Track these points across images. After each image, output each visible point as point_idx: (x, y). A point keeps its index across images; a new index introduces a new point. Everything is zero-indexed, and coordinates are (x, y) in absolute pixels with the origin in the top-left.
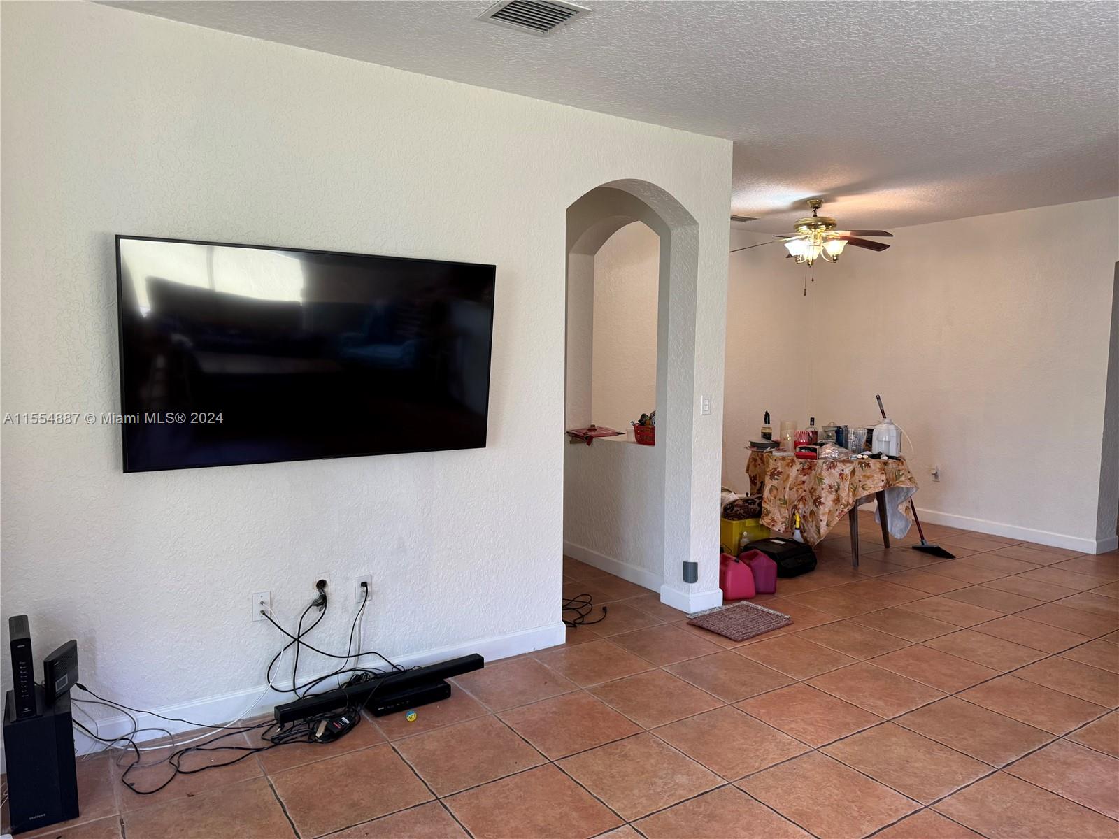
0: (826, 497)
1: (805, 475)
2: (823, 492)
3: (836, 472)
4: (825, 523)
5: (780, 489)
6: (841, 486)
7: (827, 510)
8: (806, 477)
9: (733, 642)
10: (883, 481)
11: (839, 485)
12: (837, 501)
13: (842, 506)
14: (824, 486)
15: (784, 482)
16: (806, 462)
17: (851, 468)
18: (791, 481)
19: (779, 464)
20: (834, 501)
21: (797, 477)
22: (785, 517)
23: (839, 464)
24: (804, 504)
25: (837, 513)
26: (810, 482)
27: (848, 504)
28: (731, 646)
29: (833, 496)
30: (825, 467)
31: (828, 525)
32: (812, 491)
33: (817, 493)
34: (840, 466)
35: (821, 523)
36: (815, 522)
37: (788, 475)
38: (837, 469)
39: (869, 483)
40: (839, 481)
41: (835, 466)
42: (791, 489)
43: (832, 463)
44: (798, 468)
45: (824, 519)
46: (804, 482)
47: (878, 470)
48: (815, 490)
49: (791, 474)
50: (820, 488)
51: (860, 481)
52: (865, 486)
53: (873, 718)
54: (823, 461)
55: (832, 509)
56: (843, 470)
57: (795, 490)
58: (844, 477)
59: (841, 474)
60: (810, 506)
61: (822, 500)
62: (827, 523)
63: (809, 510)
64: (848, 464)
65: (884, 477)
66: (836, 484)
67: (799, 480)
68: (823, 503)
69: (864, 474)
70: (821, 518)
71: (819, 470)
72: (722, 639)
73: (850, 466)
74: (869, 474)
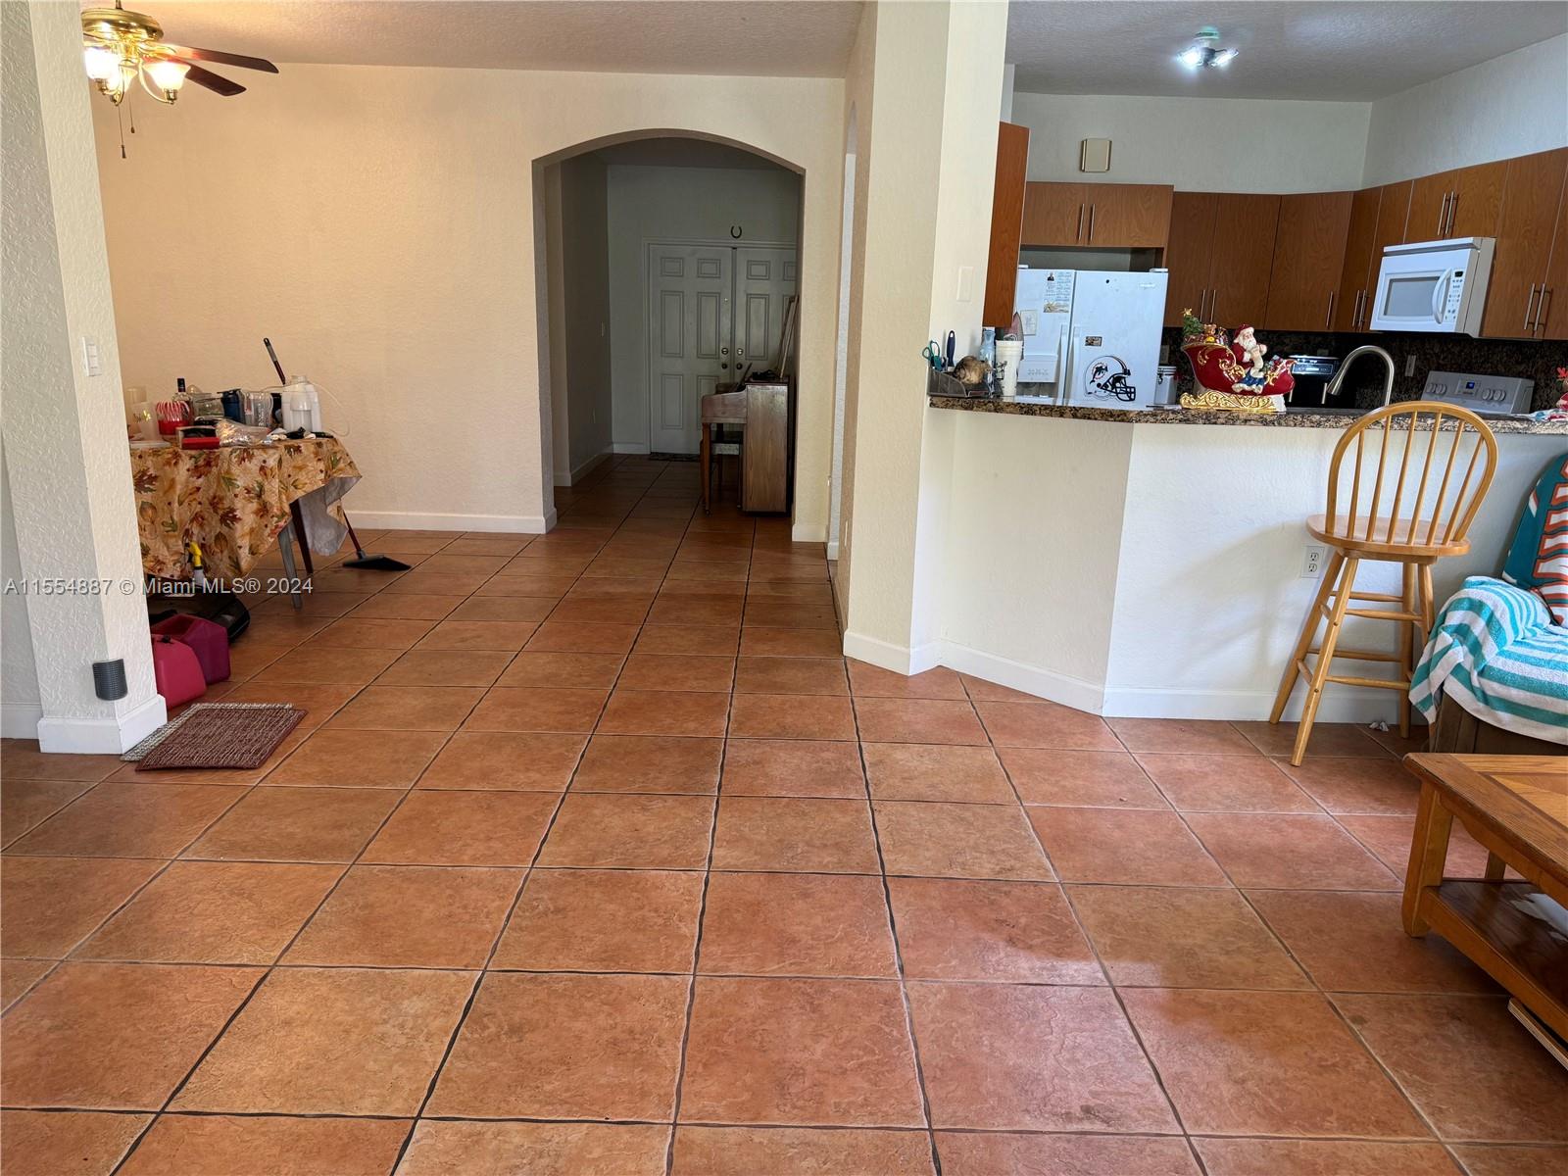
0: (243, 508)
1: (199, 477)
2: (236, 501)
3: (253, 466)
4: (247, 551)
5: (159, 506)
6: (267, 487)
7: (247, 529)
8: (201, 480)
9: (251, 772)
10: (322, 471)
11: (261, 487)
12: (263, 510)
13: (275, 519)
14: (237, 491)
15: (165, 493)
16: (200, 455)
17: (277, 456)
18: (179, 489)
19: (149, 463)
20: (256, 513)
21: (187, 482)
22: (176, 553)
23: (256, 452)
24: (201, 526)
25: (268, 530)
26: (209, 488)
27: (283, 514)
28: (252, 779)
29: (254, 505)
30: (234, 460)
31: (252, 552)
32: (215, 502)
33: (226, 504)
34: (259, 455)
35: (241, 551)
36: (226, 553)
37: (173, 481)
38: (254, 461)
39: (302, 477)
40: (260, 479)
41: (251, 457)
42: (181, 503)
43: (246, 452)
44: (188, 467)
45: (244, 543)
46: (198, 489)
47: (312, 456)
48: (221, 499)
49: (177, 478)
50: (230, 495)
51: (289, 476)
52: (297, 483)
53: (549, 798)
54: (230, 449)
55: (254, 526)
56: (264, 462)
57: (186, 504)
58: (268, 472)
59: (262, 468)
60: (215, 526)
61: (238, 514)
62: (250, 549)
63: (213, 534)
64: (271, 451)
65: (321, 466)
66: (255, 485)
67: (191, 486)
68: (240, 519)
69: (293, 464)
70: (240, 542)
71: (226, 465)
72: (227, 773)
73: (275, 454)
74: (300, 463)
